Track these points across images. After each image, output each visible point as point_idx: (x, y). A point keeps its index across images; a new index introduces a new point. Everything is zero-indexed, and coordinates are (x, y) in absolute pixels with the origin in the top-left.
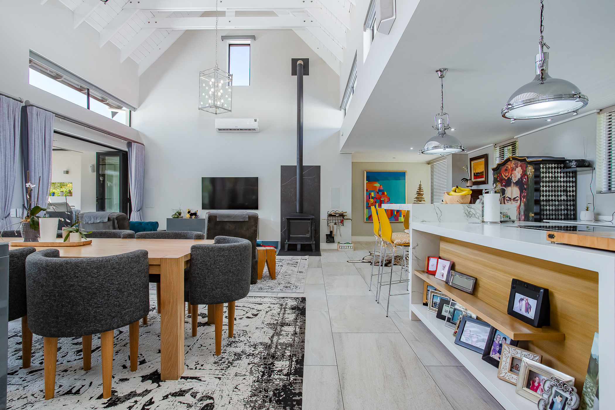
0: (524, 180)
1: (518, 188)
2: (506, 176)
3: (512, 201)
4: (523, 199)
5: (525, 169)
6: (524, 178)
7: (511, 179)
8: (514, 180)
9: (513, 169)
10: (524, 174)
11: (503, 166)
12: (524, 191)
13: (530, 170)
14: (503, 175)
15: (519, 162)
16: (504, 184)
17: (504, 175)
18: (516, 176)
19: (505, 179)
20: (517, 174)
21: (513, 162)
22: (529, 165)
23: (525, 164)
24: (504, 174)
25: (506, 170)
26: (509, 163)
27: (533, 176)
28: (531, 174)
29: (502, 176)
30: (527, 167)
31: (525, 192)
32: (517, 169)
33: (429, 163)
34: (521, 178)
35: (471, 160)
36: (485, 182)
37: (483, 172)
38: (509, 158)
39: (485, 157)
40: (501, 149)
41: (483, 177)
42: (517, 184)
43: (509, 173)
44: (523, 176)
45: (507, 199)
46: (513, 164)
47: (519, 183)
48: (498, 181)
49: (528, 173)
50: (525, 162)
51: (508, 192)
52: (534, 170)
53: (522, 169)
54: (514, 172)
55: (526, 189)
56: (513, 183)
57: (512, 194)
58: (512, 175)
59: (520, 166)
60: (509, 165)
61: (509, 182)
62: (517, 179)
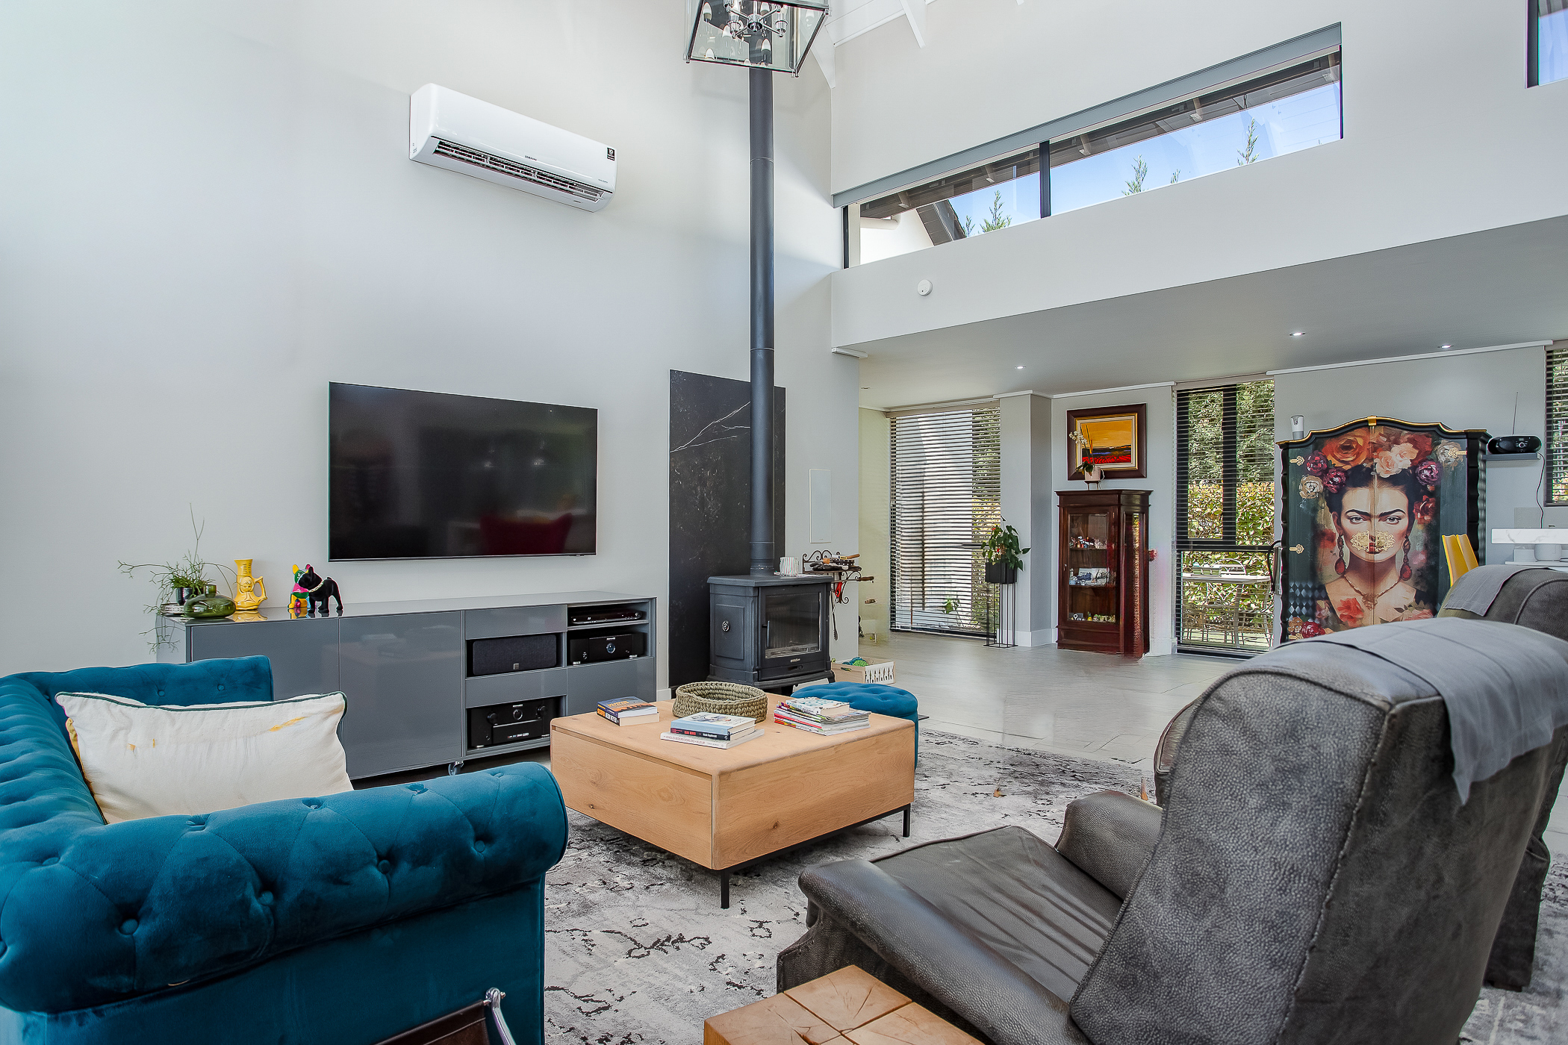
0: (1427, 472)
1: (1402, 490)
2: (1347, 463)
3: (1376, 520)
4: (1422, 515)
5: (1428, 449)
6: (1426, 469)
7: (1372, 468)
8: (1381, 470)
9: (1376, 448)
10: (1424, 457)
11: (1333, 439)
12: (1425, 497)
13: (1453, 453)
14: (1330, 458)
15: (1406, 432)
16: (1337, 479)
17: (1339, 460)
18: (1393, 462)
19: (1339, 469)
20: (1400, 457)
21: (1381, 430)
22: (1444, 441)
23: (1428, 436)
24: (1334, 457)
25: (1346, 448)
26: (1358, 432)
29: (1327, 462)
31: (1427, 500)
32: (1396, 448)
33: (887, 413)
34: (1414, 467)
35: (1074, 415)
36: (1139, 473)
37: (1128, 448)
38: (1367, 421)
39: (1139, 410)
40: (1183, 398)
41: (1129, 461)
42: (1394, 481)
43: (1358, 455)
44: (1421, 463)
45: (1349, 514)
46: (1377, 435)
47: (1407, 481)
48: (1311, 473)
49: (1442, 459)
50: (1436, 433)
51: (1356, 499)
52: (1465, 453)
53: (1415, 447)
54: (1381, 454)
55: (1431, 494)
56: (1380, 478)
57: (1374, 504)
58: (1372, 460)
59: (1410, 441)
60: (1359, 438)
61: (1361, 477)
62: (1395, 471)
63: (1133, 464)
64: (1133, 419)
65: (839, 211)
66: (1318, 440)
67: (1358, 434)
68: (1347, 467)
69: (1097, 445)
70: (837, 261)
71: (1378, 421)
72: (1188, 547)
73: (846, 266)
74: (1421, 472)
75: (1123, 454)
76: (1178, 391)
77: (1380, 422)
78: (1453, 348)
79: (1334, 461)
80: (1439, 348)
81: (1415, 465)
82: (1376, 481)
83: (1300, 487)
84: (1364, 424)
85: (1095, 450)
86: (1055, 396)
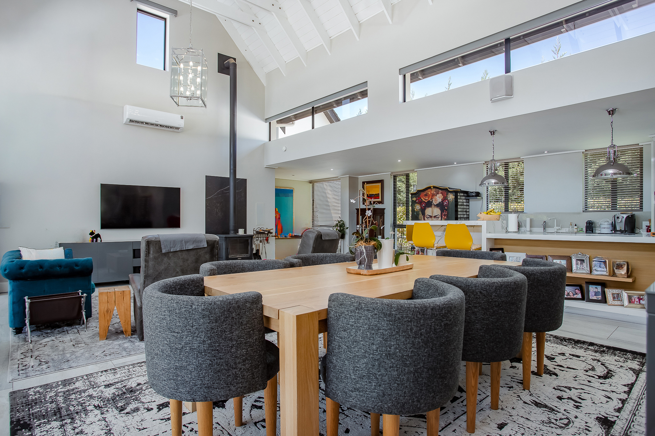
0: (445, 203)
1: (439, 209)
2: (426, 200)
3: (433, 218)
4: (444, 216)
5: (446, 196)
6: (445, 202)
7: (432, 202)
8: (435, 203)
9: (433, 195)
10: (445, 199)
11: (423, 192)
12: (445, 211)
13: (451, 197)
14: (422, 198)
15: (440, 190)
16: (424, 205)
17: (424, 199)
18: (437, 200)
19: (424, 202)
20: (438, 198)
21: (434, 190)
22: (449, 193)
24: (423, 198)
25: (426, 195)
26: (429, 190)
27: (453, 200)
28: (451, 199)
29: (421, 199)
30: (448, 194)
31: (445, 212)
32: (438, 195)
33: (311, 182)
34: (442, 201)
35: (364, 183)
36: (381, 202)
37: (379, 194)
38: (430, 187)
39: (381, 182)
40: (395, 177)
41: (379, 198)
42: (437, 206)
43: (429, 197)
44: (444, 200)
45: (427, 216)
46: (433, 191)
47: (440, 206)
48: (417, 203)
49: (449, 199)
50: (445, 191)
51: (428, 211)
52: (454, 197)
53: (442, 195)
54: (434, 197)
55: (446, 210)
57: (433, 213)
58: (432, 199)
59: (441, 193)
60: (429, 192)
61: (429, 204)
62: (438, 203)
63: (380, 200)
64: (380, 184)
65: (268, 124)
66: (419, 192)
67: (429, 191)
68: (426, 201)
69: (370, 193)
70: (267, 139)
71: (433, 187)
72: (396, 227)
73: (270, 140)
74: (444, 203)
75: (376, 196)
76: (393, 175)
77: (434, 187)
78: (457, 163)
79: (423, 199)
80: (453, 164)
81: (443, 200)
82: (433, 206)
83: (415, 208)
84: (430, 188)
85: (370, 195)
86: (359, 177)
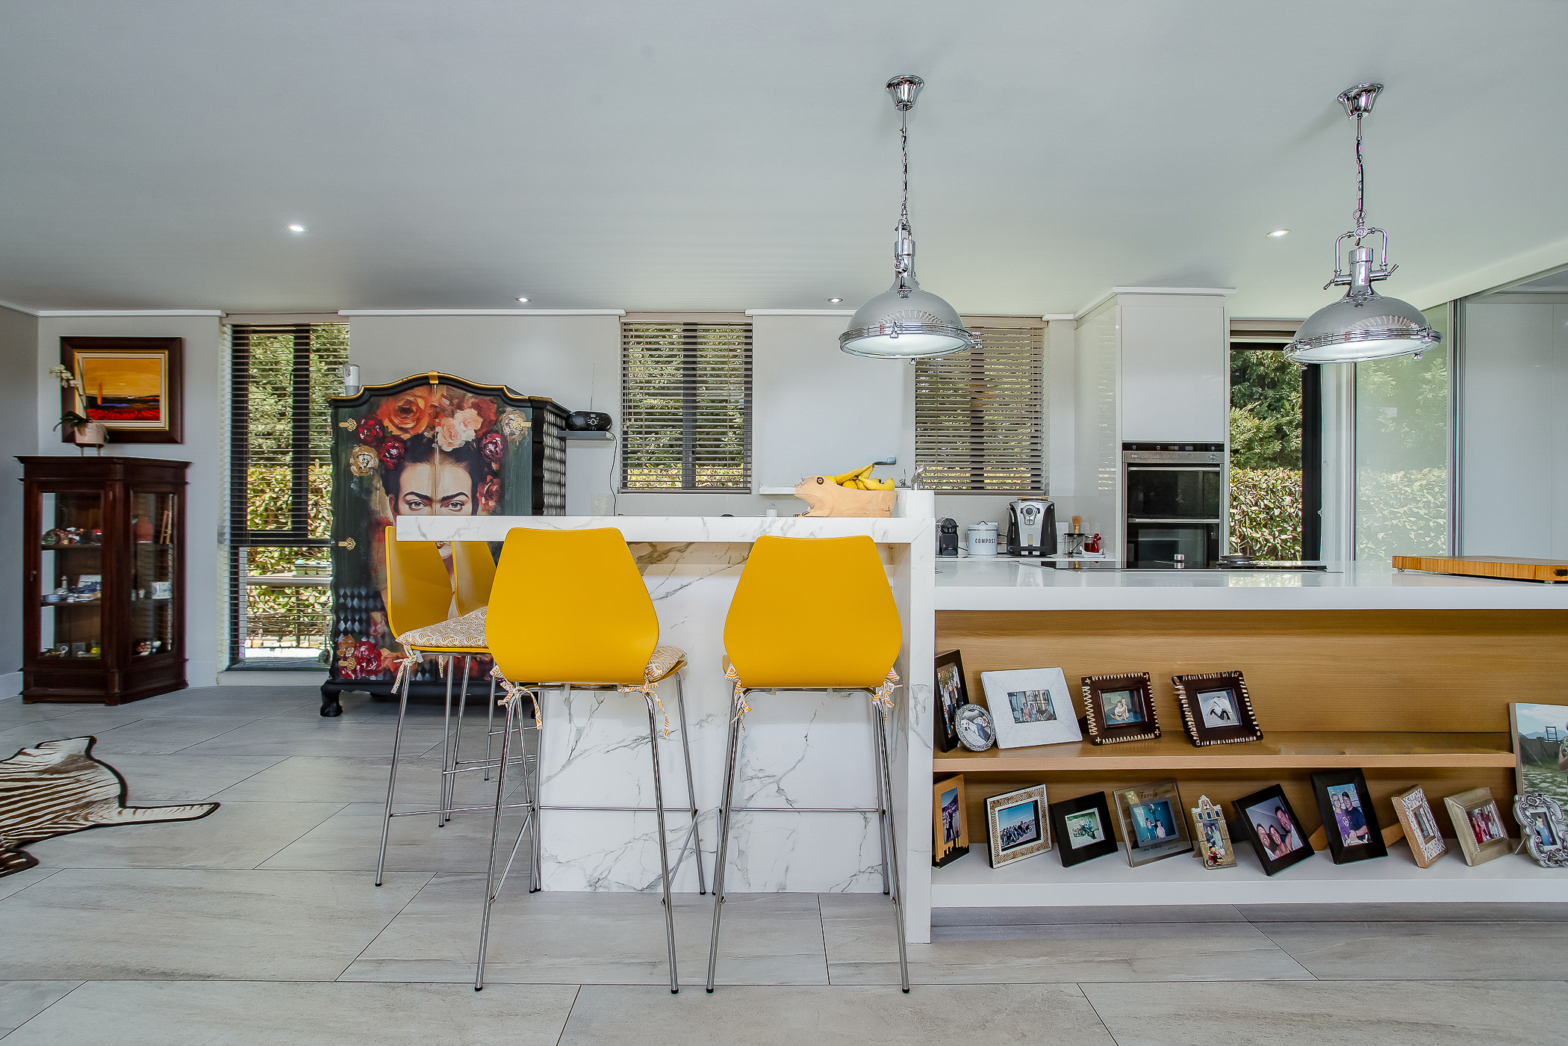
0: (491, 447)
1: (465, 468)
2: (405, 430)
3: (437, 506)
4: (486, 500)
5: (493, 418)
6: (491, 442)
7: (432, 440)
8: (444, 442)
9: (438, 413)
10: (490, 428)
11: (390, 398)
12: (489, 478)
13: (517, 423)
14: (386, 423)
15: (470, 395)
16: (394, 452)
17: (396, 426)
18: (456, 431)
19: (397, 438)
20: (462, 427)
21: (444, 390)
22: (509, 409)
23: (493, 402)
24: (392, 421)
25: (405, 411)
26: (420, 391)
27: (524, 438)
28: (517, 433)
29: (383, 428)
30: (504, 412)
31: (491, 481)
32: (459, 414)
34: (478, 440)
35: (70, 345)
36: (170, 437)
37: (155, 399)
38: (427, 378)
39: (173, 347)
40: (240, 336)
41: (158, 418)
42: (457, 455)
43: (418, 420)
44: (485, 435)
45: (409, 498)
46: (439, 396)
47: (470, 456)
48: (365, 442)
49: (507, 431)
50: (499, 398)
51: (416, 478)
52: (529, 424)
53: (479, 414)
54: (444, 421)
55: (495, 474)
56: (442, 451)
57: (435, 485)
58: (433, 428)
59: (475, 406)
60: (419, 398)
61: (421, 449)
62: (458, 443)
63: (162, 424)
64: (162, 357)
67: (419, 394)
68: (406, 436)
69: (109, 392)
71: (440, 378)
72: (246, 542)
74: (486, 445)
75: (147, 407)
76: (234, 326)
77: (444, 380)
78: (532, 304)
79: (392, 428)
80: (513, 303)
81: (481, 436)
82: (437, 456)
83: (352, 461)
84: (423, 381)
85: (105, 400)
86: (42, 313)
